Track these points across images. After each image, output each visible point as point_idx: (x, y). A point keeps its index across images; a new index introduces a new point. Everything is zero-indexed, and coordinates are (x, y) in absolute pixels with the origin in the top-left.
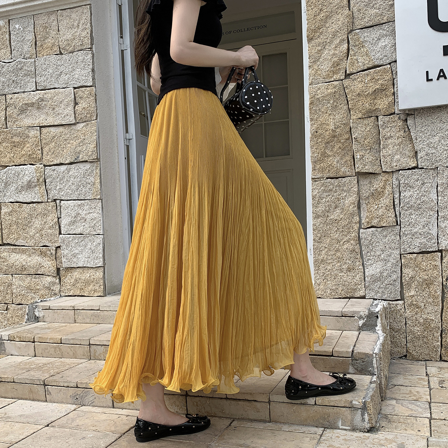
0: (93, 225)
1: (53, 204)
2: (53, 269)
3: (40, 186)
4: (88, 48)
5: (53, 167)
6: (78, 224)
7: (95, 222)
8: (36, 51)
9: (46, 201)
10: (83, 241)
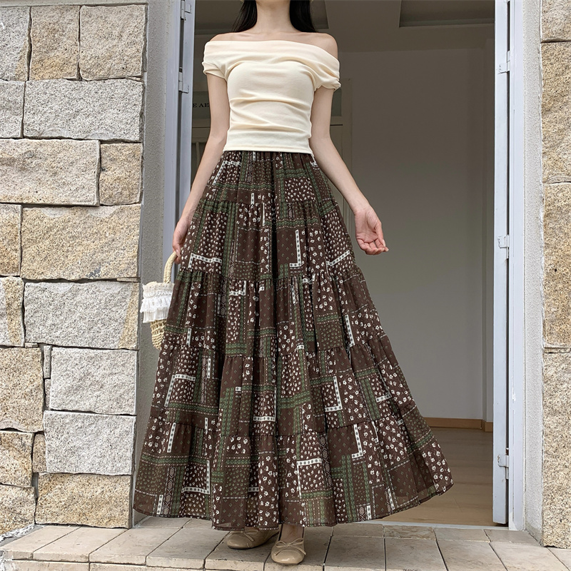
0: (117, 396)
1: (37, 351)
2: (25, 475)
3: (12, 317)
4: (137, 77)
5: (43, 285)
6: (85, 392)
7: (122, 391)
8: (29, 69)
9: (22, 345)
10: (94, 426)
